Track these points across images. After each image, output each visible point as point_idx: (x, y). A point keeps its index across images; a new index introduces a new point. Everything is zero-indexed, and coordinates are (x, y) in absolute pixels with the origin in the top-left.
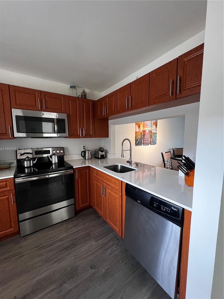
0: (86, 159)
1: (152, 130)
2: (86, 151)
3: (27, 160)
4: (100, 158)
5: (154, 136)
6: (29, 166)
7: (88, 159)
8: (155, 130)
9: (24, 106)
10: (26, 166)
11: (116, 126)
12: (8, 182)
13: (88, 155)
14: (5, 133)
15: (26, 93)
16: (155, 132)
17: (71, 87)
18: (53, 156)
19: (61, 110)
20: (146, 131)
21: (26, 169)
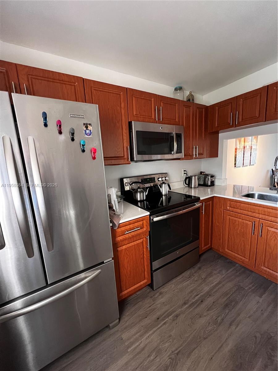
0: (191, 188)
1: (253, 145)
2: (192, 176)
3: (140, 192)
4: (210, 186)
5: (254, 154)
6: (142, 199)
7: (195, 188)
8: (255, 145)
9: (141, 117)
10: (139, 200)
11: (228, 140)
12: (144, 221)
13: (195, 182)
14: (123, 156)
15: (143, 99)
16: (256, 148)
17: (176, 89)
18: (163, 185)
19: (175, 121)
20: (246, 146)
21: (139, 203)
